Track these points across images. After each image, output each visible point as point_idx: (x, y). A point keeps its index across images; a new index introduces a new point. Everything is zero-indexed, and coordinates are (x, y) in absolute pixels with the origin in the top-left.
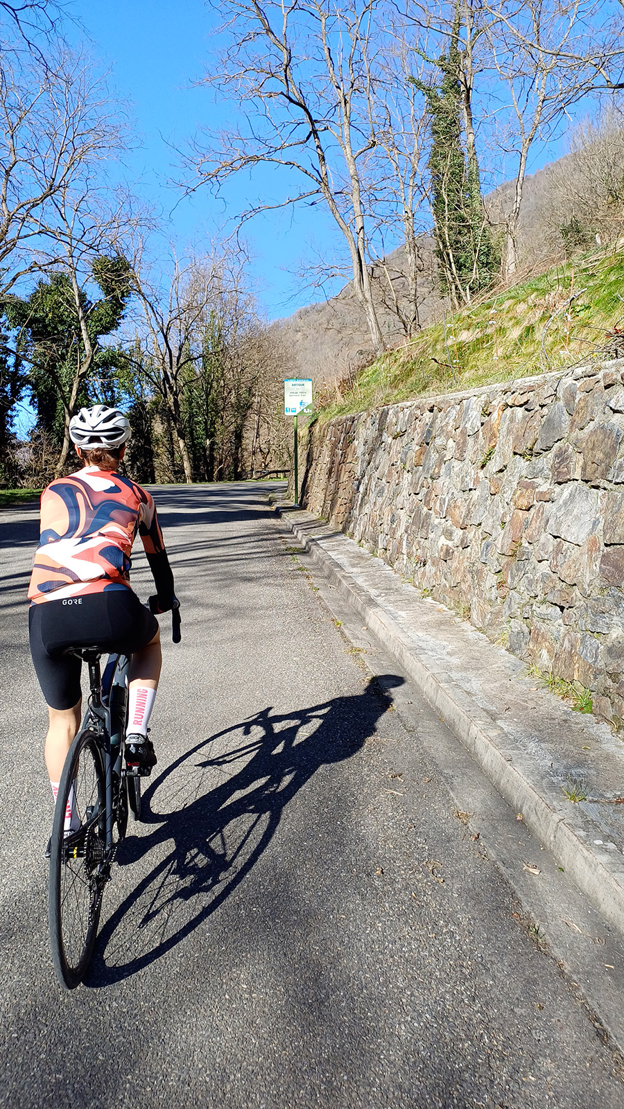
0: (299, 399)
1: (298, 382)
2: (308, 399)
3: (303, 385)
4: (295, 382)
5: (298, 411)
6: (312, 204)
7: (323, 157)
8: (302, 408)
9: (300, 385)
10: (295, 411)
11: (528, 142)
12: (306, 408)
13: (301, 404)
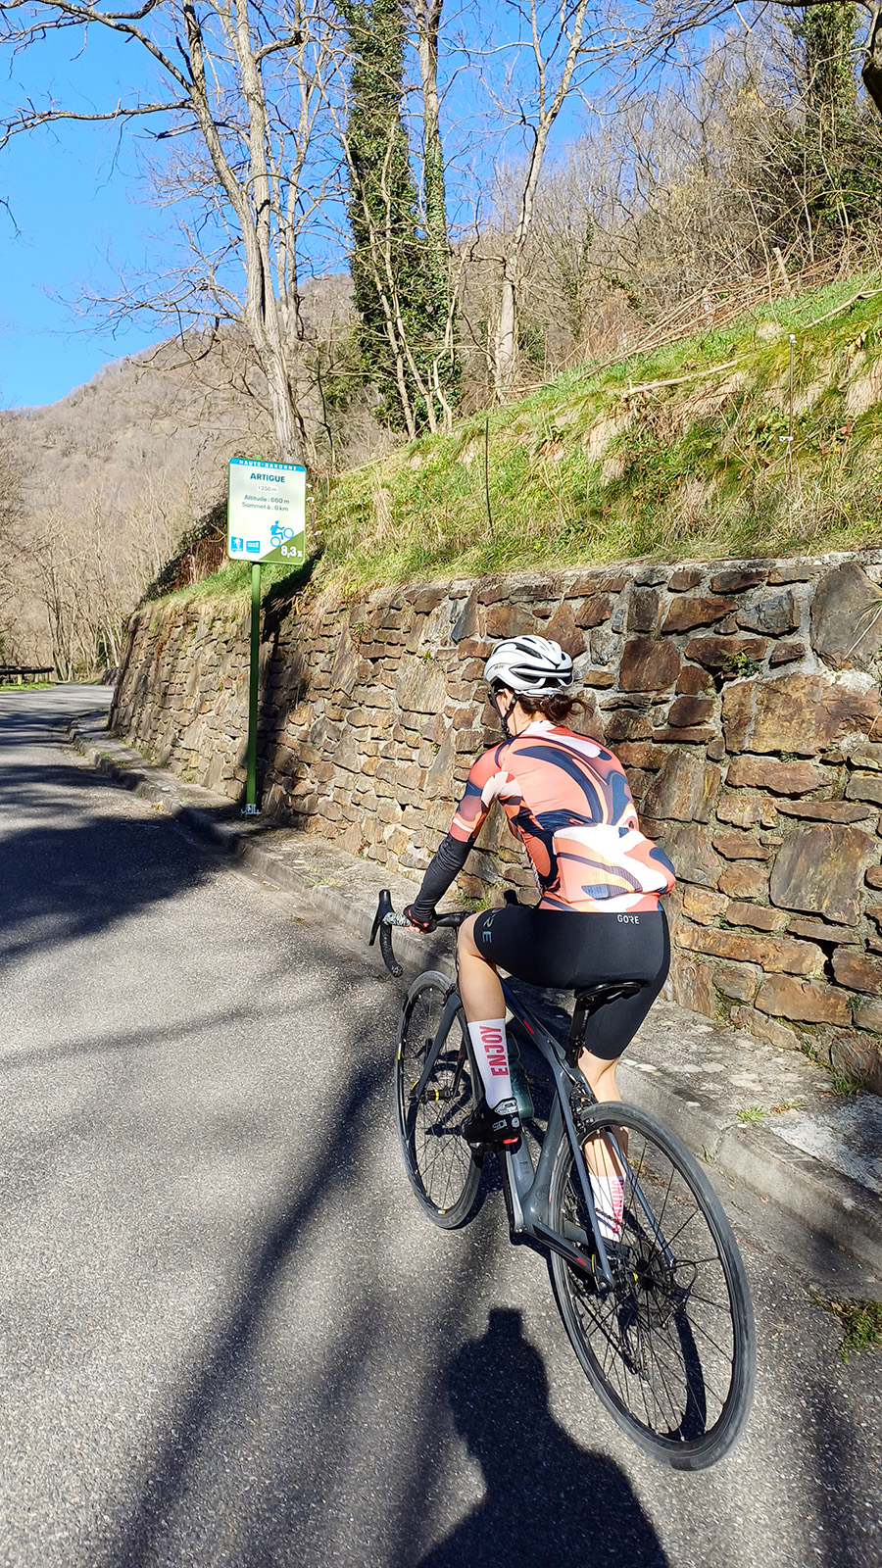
0: (270, 516)
1: (268, 471)
2: (296, 521)
3: (282, 479)
4: (258, 470)
5: (266, 549)
6: (162, 136)
7: (199, 34)
8: (276, 542)
9: (270, 478)
10: (257, 550)
11: (548, 119)
12: (289, 544)
13: (274, 529)
